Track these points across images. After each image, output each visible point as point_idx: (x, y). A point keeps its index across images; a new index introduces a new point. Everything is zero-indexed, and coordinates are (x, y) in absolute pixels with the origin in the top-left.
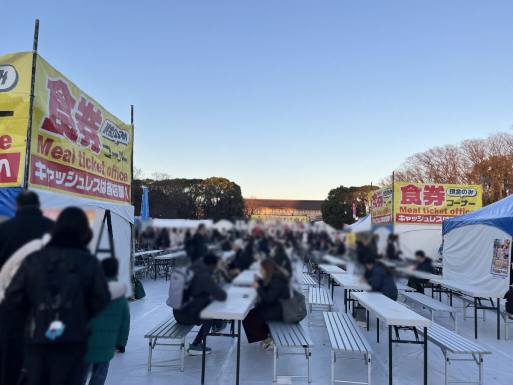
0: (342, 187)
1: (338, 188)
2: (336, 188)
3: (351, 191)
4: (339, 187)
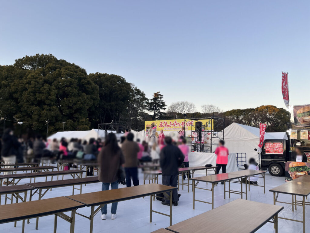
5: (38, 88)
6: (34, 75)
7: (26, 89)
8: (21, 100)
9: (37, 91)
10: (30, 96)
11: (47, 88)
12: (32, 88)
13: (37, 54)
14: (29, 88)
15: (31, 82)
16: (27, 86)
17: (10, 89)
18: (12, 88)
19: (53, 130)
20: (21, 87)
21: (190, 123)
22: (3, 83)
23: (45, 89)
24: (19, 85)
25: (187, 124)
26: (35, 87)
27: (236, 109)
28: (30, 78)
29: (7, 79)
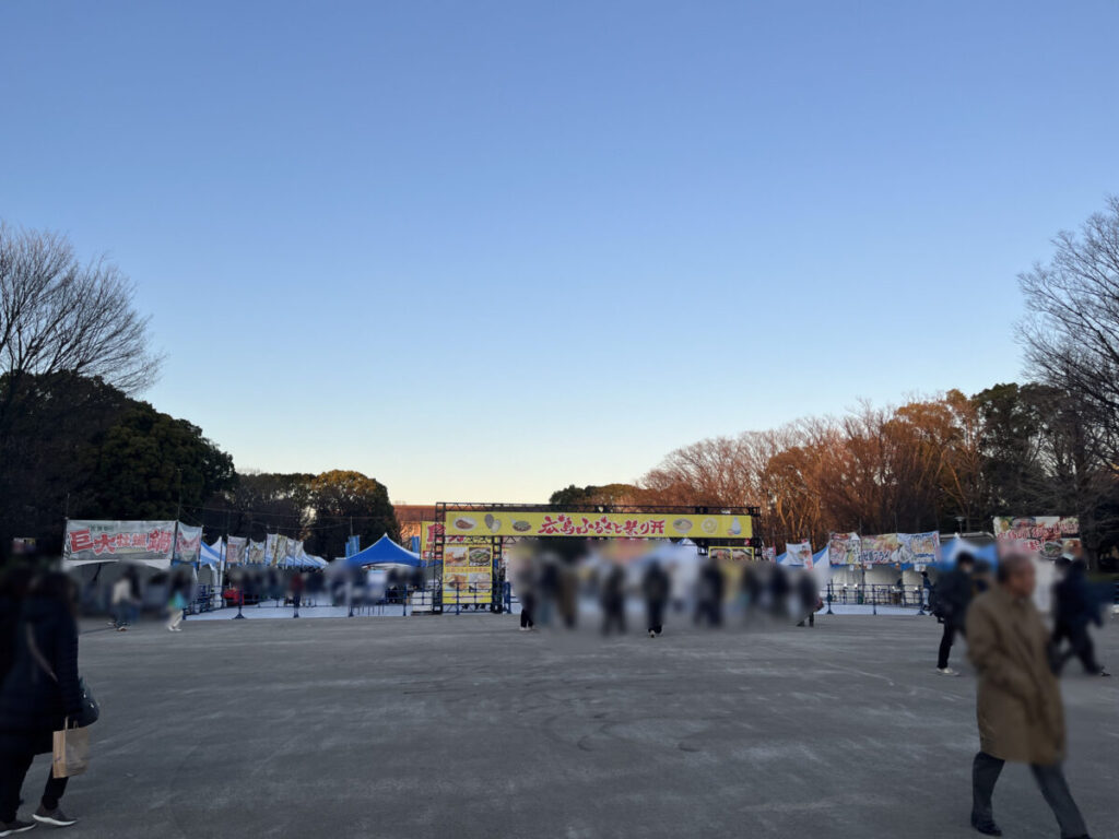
0: (572, 487)
1: (566, 490)
2: (562, 490)
3: (588, 495)
4: (568, 487)
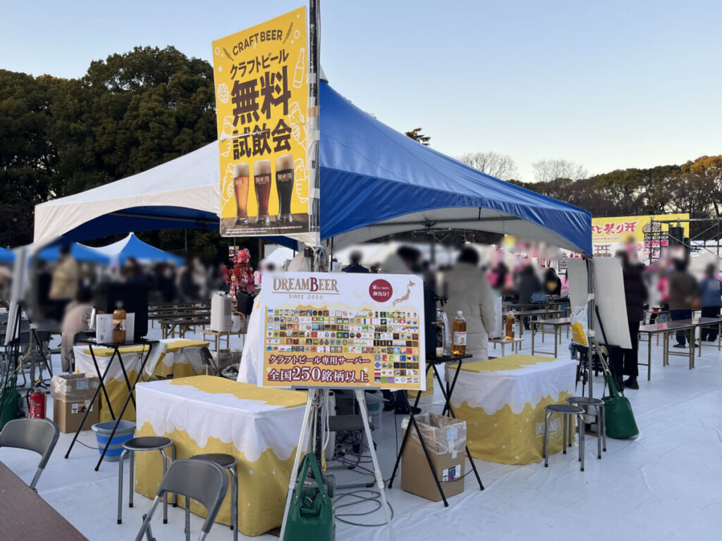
5: (167, 138)
6: (153, 106)
7: (136, 143)
8: (126, 170)
9: (166, 146)
10: (151, 161)
11: (188, 138)
12: (152, 139)
13: (136, 48)
14: (145, 139)
15: (151, 125)
16: (139, 134)
17: (96, 144)
18: (102, 140)
19: (206, 241)
20: (123, 136)
21: (628, 227)
22: (75, 129)
23: (184, 141)
24: (116, 133)
25: (620, 229)
26: (159, 137)
27: (625, 169)
28: (146, 115)
29: (83, 118)
